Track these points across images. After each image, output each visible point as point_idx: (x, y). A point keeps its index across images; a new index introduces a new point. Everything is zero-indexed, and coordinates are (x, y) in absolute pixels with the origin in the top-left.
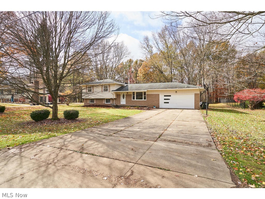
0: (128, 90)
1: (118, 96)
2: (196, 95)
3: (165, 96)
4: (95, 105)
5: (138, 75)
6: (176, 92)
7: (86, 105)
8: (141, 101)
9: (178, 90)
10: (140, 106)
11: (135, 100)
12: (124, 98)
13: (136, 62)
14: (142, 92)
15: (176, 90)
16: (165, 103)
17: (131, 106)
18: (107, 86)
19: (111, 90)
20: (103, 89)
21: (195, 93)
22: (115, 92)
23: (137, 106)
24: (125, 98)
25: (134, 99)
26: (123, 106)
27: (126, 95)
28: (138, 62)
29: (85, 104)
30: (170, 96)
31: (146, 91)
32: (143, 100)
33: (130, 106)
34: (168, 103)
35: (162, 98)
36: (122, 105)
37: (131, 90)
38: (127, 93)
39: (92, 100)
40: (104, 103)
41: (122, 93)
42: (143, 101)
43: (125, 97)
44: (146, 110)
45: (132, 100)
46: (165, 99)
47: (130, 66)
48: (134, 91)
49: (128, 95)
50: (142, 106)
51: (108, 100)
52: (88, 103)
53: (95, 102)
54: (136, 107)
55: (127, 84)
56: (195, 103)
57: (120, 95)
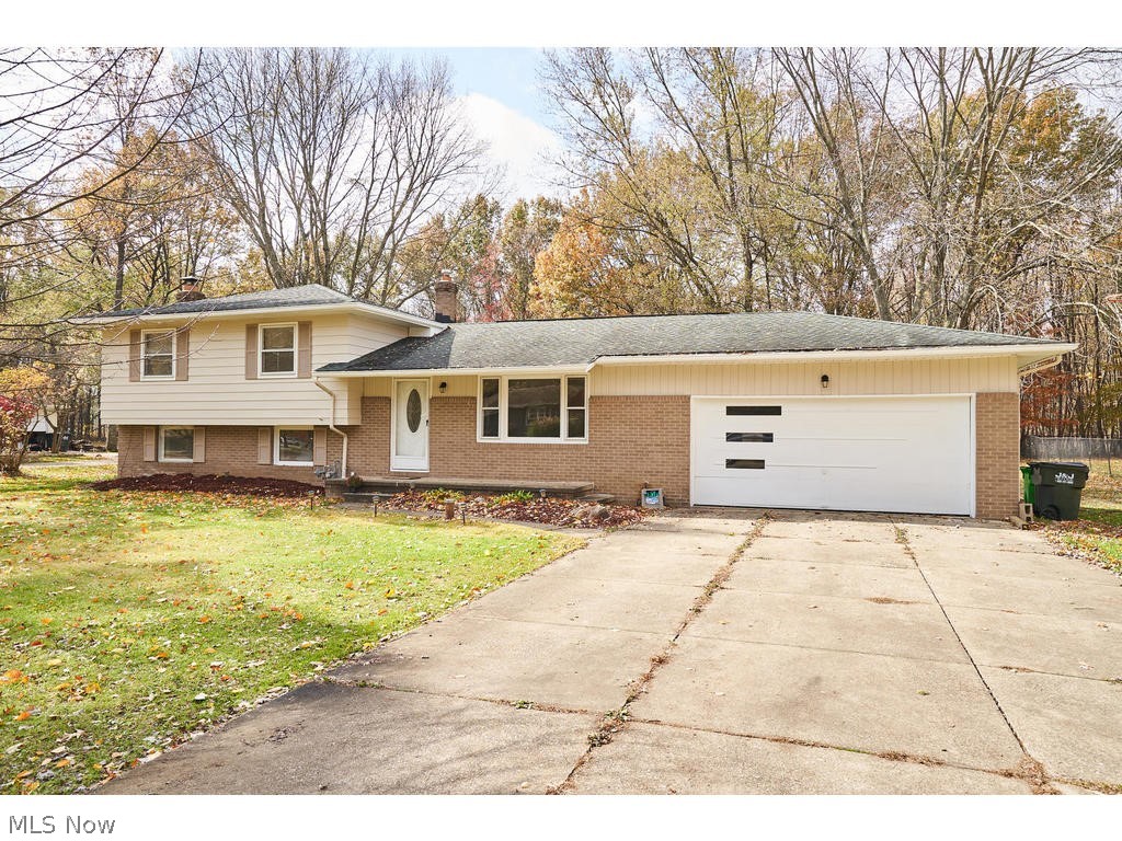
0: (445, 365)
1: (372, 405)
2: (986, 403)
3: (731, 411)
4: (198, 473)
5: (532, 289)
6: (825, 378)
7: (128, 474)
8: (549, 446)
9: (839, 364)
10: (536, 492)
11: (503, 436)
12: (414, 425)
13: (520, 215)
14: (558, 381)
15: (821, 363)
16: (731, 463)
17: (467, 491)
18: (289, 333)
19: (319, 361)
20: (260, 355)
21: (984, 388)
22: (350, 380)
23: (513, 490)
24: (423, 428)
25: (491, 428)
26: (404, 488)
27: (433, 400)
28: (530, 217)
29: (122, 465)
30: (776, 411)
31: (582, 369)
32: (563, 439)
33: (455, 488)
34: (759, 464)
35: (708, 427)
36: (399, 475)
37: (469, 363)
38: (444, 385)
39: (181, 439)
40: (264, 459)
41: (400, 382)
42: (560, 447)
43: (425, 415)
44: (586, 525)
45: (480, 438)
46: (732, 437)
47: (481, 238)
48: (489, 371)
49: (450, 404)
50: (551, 493)
51: (299, 439)
52: (150, 457)
53: (199, 455)
54: (507, 499)
55: (445, 326)
56: (979, 469)
57: (388, 400)
